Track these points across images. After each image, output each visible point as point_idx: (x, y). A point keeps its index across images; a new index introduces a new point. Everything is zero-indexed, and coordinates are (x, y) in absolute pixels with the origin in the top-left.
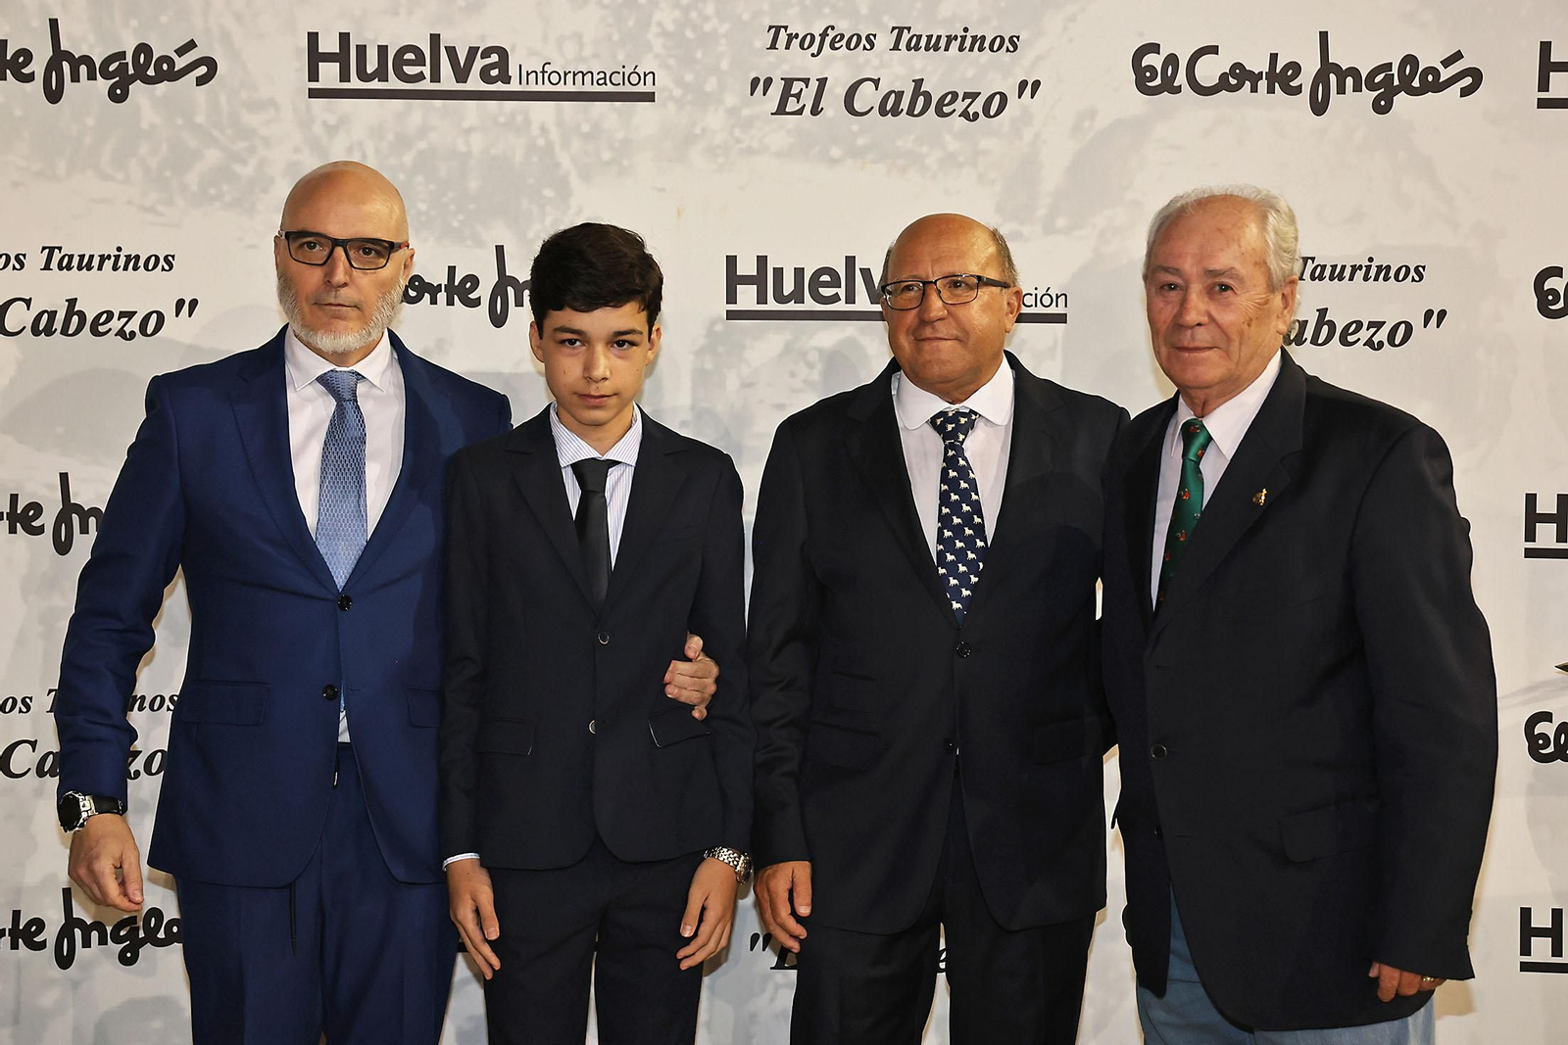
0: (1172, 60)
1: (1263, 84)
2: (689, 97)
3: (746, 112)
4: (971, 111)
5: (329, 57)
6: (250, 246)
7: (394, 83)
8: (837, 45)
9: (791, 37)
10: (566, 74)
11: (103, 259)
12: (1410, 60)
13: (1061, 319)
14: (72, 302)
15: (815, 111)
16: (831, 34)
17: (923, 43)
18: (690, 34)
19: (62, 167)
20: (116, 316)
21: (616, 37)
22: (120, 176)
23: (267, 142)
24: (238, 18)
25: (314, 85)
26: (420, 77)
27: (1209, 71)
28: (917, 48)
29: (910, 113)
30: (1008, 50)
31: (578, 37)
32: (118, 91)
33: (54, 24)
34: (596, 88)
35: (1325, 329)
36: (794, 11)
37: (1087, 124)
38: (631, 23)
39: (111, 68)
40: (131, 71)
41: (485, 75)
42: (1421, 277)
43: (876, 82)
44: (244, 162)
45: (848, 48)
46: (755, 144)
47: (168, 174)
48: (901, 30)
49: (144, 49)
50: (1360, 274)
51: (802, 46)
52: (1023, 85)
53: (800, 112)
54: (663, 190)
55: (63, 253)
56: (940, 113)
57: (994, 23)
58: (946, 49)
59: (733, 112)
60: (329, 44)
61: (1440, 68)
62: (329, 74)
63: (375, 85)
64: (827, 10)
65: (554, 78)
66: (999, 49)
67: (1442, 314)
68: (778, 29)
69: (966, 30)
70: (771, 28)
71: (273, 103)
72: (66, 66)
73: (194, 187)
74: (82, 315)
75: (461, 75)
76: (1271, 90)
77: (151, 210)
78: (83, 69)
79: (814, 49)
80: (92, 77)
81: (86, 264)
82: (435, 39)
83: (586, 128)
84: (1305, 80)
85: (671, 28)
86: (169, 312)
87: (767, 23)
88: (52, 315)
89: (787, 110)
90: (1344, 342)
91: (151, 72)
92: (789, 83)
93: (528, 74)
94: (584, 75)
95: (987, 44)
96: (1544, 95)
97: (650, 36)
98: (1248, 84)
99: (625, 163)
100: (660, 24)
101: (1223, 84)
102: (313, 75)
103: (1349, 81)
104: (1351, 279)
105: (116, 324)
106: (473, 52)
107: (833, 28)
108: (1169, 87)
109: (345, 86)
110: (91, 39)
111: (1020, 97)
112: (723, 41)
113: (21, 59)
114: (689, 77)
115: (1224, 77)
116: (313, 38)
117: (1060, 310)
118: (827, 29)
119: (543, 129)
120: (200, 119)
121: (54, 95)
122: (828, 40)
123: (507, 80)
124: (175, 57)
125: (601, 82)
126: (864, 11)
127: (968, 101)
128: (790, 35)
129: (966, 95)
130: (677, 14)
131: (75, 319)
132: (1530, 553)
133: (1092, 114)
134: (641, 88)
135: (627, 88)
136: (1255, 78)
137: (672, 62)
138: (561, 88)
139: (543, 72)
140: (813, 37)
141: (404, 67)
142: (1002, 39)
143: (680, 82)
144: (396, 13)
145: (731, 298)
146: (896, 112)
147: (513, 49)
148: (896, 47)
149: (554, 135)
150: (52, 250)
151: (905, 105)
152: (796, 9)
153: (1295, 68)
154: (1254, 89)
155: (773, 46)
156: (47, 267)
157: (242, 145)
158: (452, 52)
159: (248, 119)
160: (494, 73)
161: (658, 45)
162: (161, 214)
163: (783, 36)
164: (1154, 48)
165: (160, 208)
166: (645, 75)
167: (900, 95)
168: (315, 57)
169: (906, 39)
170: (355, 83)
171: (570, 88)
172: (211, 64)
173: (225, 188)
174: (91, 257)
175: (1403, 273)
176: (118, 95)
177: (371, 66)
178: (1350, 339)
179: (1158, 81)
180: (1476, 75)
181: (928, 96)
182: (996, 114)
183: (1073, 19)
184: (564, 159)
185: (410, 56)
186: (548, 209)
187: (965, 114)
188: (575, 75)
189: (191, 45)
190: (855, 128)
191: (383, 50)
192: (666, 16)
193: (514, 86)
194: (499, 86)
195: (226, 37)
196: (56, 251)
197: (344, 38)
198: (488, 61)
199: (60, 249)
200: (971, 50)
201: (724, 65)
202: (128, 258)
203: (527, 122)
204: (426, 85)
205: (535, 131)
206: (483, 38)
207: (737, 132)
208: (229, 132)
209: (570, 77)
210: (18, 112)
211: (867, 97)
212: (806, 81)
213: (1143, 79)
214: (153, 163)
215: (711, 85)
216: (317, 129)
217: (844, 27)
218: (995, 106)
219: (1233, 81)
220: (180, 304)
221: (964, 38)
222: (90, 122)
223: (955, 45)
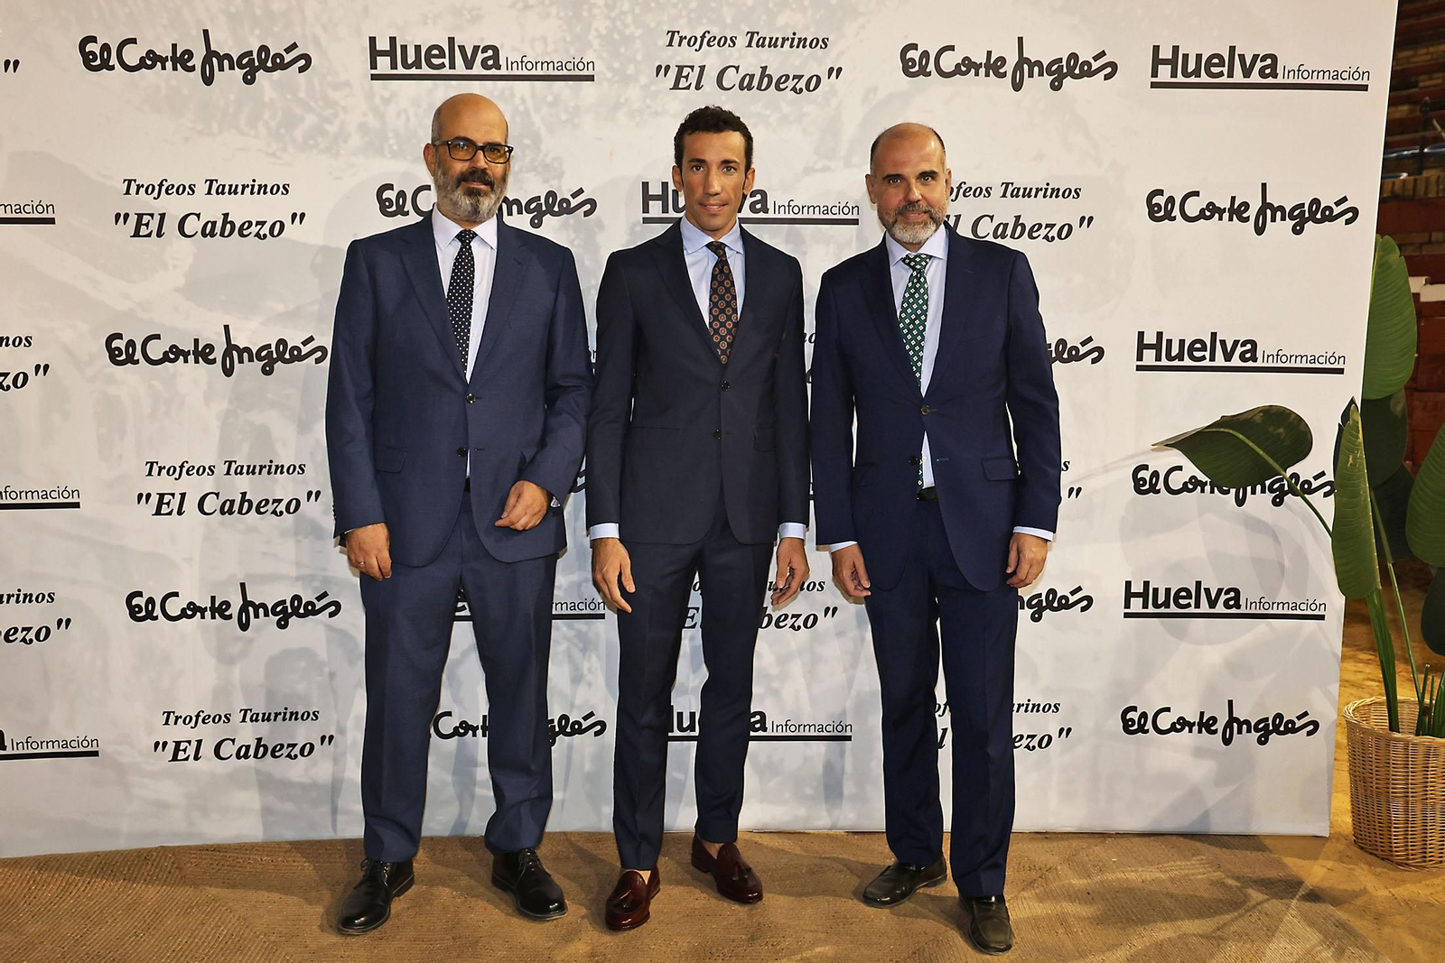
0: (925, 54)
1: (982, 71)
2: (617, 78)
3: (653, 88)
4: (798, 87)
5: (383, 53)
6: (337, 178)
7: (426, 70)
8: (712, 44)
9: (682, 39)
10: (536, 63)
11: (244, 187)
12: (1074, 56)
13: (855, 222)
14: (226, 215)
15: (698, 87)
16: (708, 36)
17: (767, 42)
18: (616, 36)
19: (215, 127)
20: (254, 224)
21: (568, 39)
22: (252, 133)
23: (345, 109)
24: (324, 27)
25: (374, 72)
26: (443, 65)
27: (948, 62)
28: (763, 46)
29: (759, 88)
30: (821, 47)
31: (544, 39)
32: (249, 77)
33: (206, 32)
34: (556, 73)
35: (1019, 228)
36: (683, 21)
37: (871, 96)
38: (578, 29)
39: (244, 62)
40: (257, 64)
41: (484, 64)
42: (1078, 196)
43: (737, 68)
44: (331, 123)
45: (719, 45)
46: (660, 109)
47: (283, 131)
48: (753, 34)
49: (264, 49)
50: (1041, 194)
51: (689, 45)
52: (831, 70)
53: (688, 88)
54: (600, 139)
55: (219, 183)
56: (778, 89)
57: (812, 30)
58: (782, 47)
59: (645, 87)
60: (383, 45)
61: (1092, 61)
62: (384, 64)
63: (414, 71)
64: (705, 21)
65: (529, 66)
66: (816, 46)
67: (1091, 219)
68: (673, 33)
69: (794, 34)
70: (669, 32)
71: (348, 84)
72: (215, 60)
73: (300, 139)
74: (232, 224)
75: (469, 64)
76: (987, 75)
77: (273, 155)
78: (226, 62)
79: (697, 46)
80: (232, 68)
81: (233, 191)
82: (451, 40)
83: (550, 98)
84: (1009, 68)
85: (604, 32)
86: (287, 222)
87: (666, 29)
88: (214, 224)
89: (680, 86)
90: (1031, 237)
91: (269, 64)
92: (681, 68)
93: (512, 63)
94: (548, 64)
95: (808, 43)
96: (1155, 80)
97: (590, 37)
98: (973, 70)
99: (576, 121)
100: (597, 30)
101: (957, 71)
102: (374, 66)
103: (1036, 69)
104: (1035, 197)
105: (254, 229)
106: (476, 48)
107: (709, 32)
108: (924, 72)
109: (394, 72)
110: (230, 42)
111: (829, 78)
112: (638, 41)
113: (186, 57)
114: (616, 65)
115: (958, 66)
116: (373, 40)
117: (855, 217)
118: (705, 33)
119: (523, 100)
120: (302, 95)
121: (208, 80)
122: (706, 40)
123: (499, 67)
124: (284, 54)
125: (560, 68)
126: (729, 21)
127: (796, 81)
128: (681, 37)
129: (795, 77)
130: (608, 23)
131: (228, 226)
132: (1139, 368)
133: (875, 90)
134: (585, 72)
135: (577, 72)
136: (977, 67)
137: (605, 54)
138: (533, 72)
139: (522, 62)
140: (696, 38)
141: (432, 60)
142: (818, 40)
143: (610, 68)
144: (426, 24)
145: (646, 210)
146: (749, 88)
147: (502, 48)
148: (749, 45)
149: (530, 103)
150: (211, 181)
151: (755, 83)
152: (685, 20)
153: (1002, 60)
154: (977, 74)
155: (670, 45)
156: (209, 193)
157: (331, 111)
158: (462, 48)
159: (333, 95)
160: (490, 62)
161: (596, 43)
162: (279, 158)
163: (677, 38)
164: (914, 47)
165: (278, 153)
166: (588, 64)
167: (752, 77)
168: (374, 53)
169: (756, 40)
170: (401, 70)
171: (539, 72)
172: (307, 58)
173: (320, 140)
174: (237, 186)
175: (1067, 193)
176: (249, 80)
177: (411, 60)
178: (1035, 235)
179: (916, 68)
180: (1114, 66)
181: (770, 77)
182: (814, 90)
183: (863, 27)
184: (537, 120)
185: (435, 52)
186: (527, 152)
187: (794, 89)
188: (542, 64)
189: (294, 46)
190: (724, 98)
191: (418, 48)
192: (601, 25)
193: (503, 71)
194: (494, 72)
195: (317, 42)
196: (215, 182)
197: (393, 40)
198: (486, 55)
199: (217, 181)
200: (798, 47)
201: (639, 57)
202: (260, 186)
203: (512, 95)
204: (446, 71)
205: (517, 101)
206: (482, 39)
207: (648, 101)
208: (321, 103)
209: (539, 65)
210: (186, 92)
211: (731, 78)
212: (692, 67)
213: (907, 67)
214: (273, 124)
215: (631, 70)
216: (377, 101)
217: (716, 31)
218: (814, 83)
219: (964, 69)
220: (294, 216)
221: (793, 39)
222: (232, 97)
223: (787, 44)
